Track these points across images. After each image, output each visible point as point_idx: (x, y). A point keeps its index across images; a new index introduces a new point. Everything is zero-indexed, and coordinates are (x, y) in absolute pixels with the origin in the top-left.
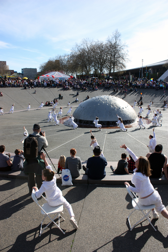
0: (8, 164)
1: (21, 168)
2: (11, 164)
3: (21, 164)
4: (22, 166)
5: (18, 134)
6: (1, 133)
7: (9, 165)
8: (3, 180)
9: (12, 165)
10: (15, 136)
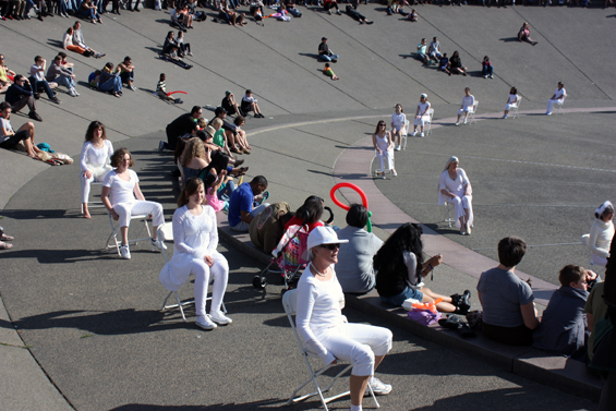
0: (524, 317)
1: (574, 344)
2: (536, 319)
3: (575, 331)
4: (581, 339)
5: (572, 205)
6: (504, 191)
7: (528, 324)
8: (492, 378)
9: (539, 326)
10: (559, 210)
